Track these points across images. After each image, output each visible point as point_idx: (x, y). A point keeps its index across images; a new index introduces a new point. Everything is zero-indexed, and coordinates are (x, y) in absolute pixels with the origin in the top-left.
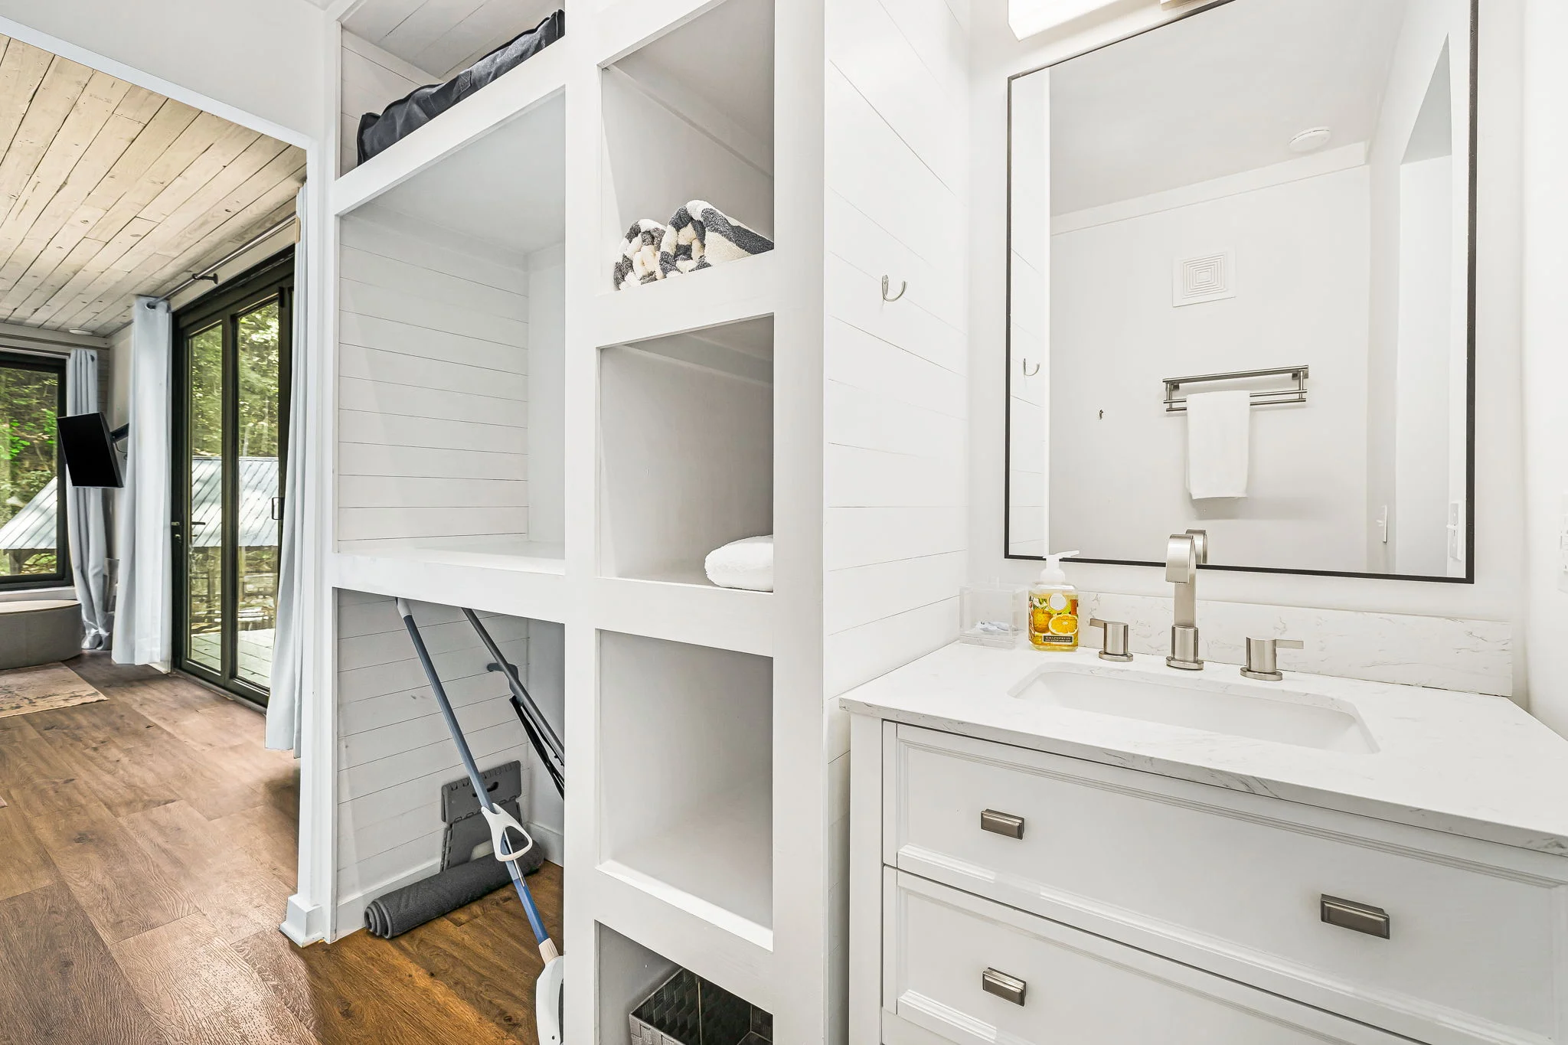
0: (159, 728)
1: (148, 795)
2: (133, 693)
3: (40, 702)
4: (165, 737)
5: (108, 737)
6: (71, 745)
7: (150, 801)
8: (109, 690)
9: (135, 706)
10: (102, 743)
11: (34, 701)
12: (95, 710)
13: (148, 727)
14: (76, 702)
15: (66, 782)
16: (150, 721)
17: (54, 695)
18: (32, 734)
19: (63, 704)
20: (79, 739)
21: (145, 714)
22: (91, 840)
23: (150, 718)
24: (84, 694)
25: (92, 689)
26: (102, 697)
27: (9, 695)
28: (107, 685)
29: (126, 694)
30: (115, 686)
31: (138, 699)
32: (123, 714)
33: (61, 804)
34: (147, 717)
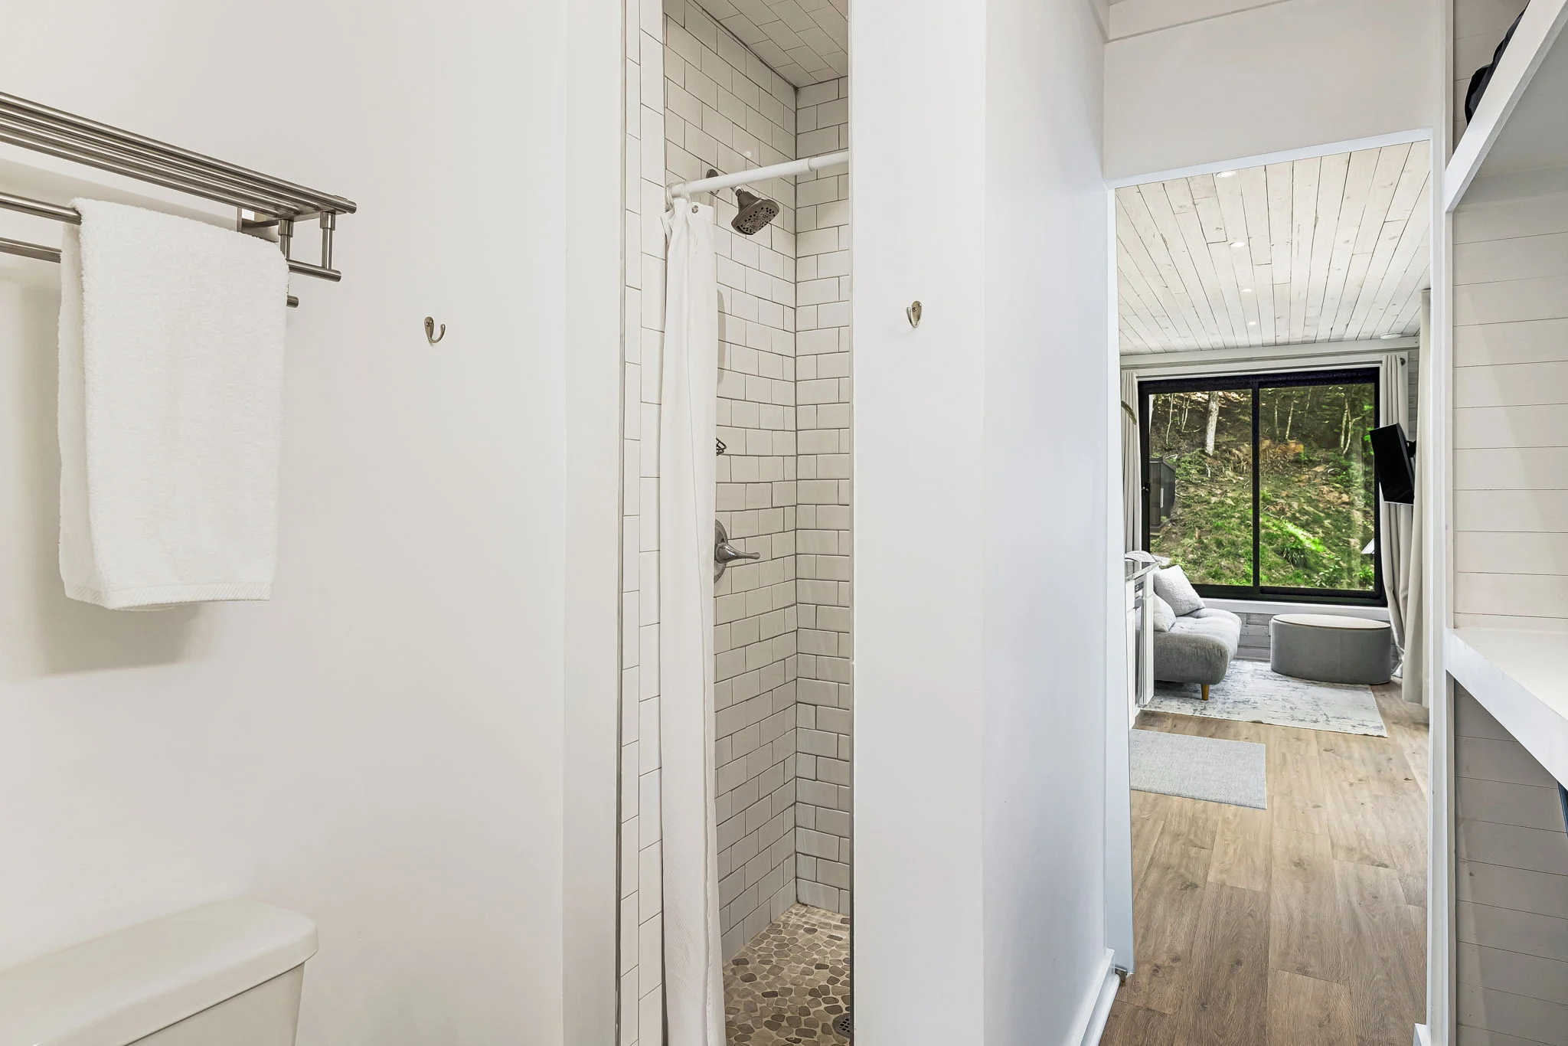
0: (1416, 784)
1: (1369, 849)
2: (1414, 737)
3: (1333, 722)
4: (1416, 796)
5: (1368, 777)
6: (1335, 772)
7: (1367, 856)
8: (1394, 727)
9: (1407, 752)
10: (1360, 780)
11: (1330, 719)
12: (1372, 745)
13: (1407, 779)
14: (1361, 731)
15: (1314, 807)
16: (1412, 774)
17: (1348, 718)
18: (1313, 750)
19: (1350, 730)
20: (1344, 770)
21: (1411, 764)
22: (1305, 869)
23: (1414, 771)
24: (1371, 725)
25: (1379, 721)
26: (1384, 733)
27: (1315, 707)
28: (1396, 721)
29: (1407, 736)
30: (1402, 725)
31: (1415, 746)
32: (1392, 756)
33: (1301, 825)
34: (1412, 769)
